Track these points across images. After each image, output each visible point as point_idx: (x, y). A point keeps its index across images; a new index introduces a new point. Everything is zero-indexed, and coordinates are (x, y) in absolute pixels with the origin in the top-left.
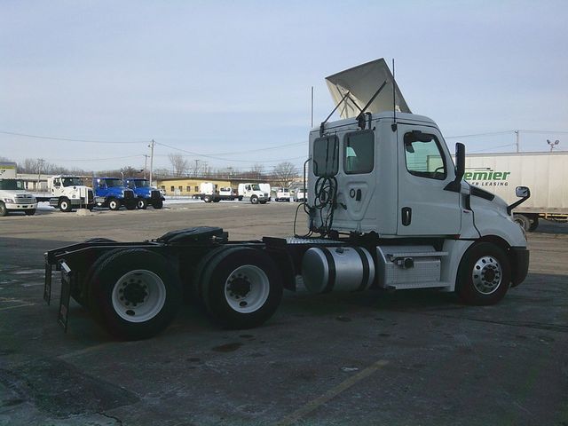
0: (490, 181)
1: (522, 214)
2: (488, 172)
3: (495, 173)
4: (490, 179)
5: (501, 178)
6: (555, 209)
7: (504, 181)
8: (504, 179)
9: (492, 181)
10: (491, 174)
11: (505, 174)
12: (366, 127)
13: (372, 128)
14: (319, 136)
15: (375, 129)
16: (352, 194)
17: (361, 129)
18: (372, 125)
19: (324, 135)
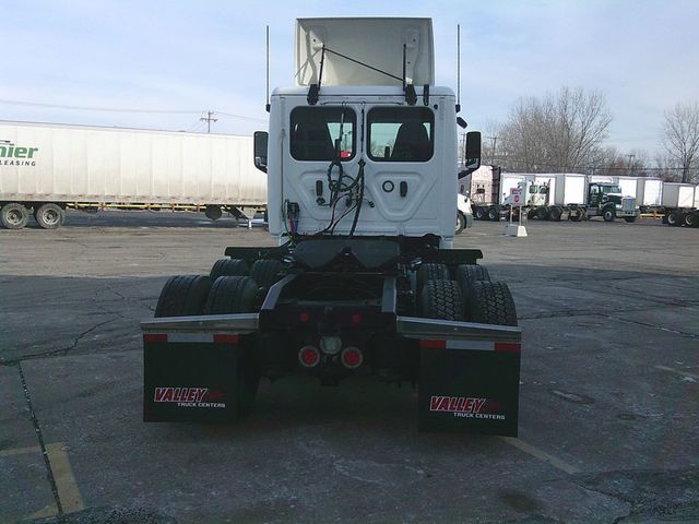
0: (10, 160)
1: (57, 203)
2: (7, 147)
3: (18, 149)
4: (10, 155)
5: (26, 155)
6: (97, 196)
7: (30, 160)
8: (30, 156)
9: (14, 158)
10: (11, 149)
11: (32, 150)
12: (420, 103)
13: (431, 106)
14: (307, 104)
15: (436, 107)
16: (388, 187)
17: (406, 104)
18: (432, 102)
19: (318, 104)
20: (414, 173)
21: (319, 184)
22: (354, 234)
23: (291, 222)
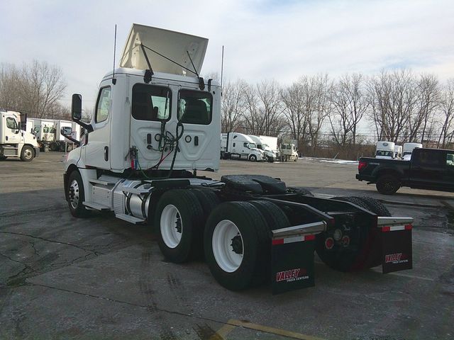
12: (206, 89)
13: (211, 92)
14: (143, 82)
15: (214, 92)
16: (188, 139)
17: (199, 89)
18: (213, 89)
19: (150, 83)
20: (202, 131)
21: (149, 136)
22: (174, 169)
23: (132, 162)
